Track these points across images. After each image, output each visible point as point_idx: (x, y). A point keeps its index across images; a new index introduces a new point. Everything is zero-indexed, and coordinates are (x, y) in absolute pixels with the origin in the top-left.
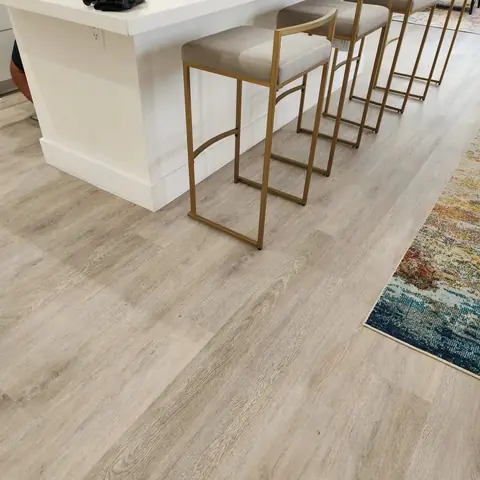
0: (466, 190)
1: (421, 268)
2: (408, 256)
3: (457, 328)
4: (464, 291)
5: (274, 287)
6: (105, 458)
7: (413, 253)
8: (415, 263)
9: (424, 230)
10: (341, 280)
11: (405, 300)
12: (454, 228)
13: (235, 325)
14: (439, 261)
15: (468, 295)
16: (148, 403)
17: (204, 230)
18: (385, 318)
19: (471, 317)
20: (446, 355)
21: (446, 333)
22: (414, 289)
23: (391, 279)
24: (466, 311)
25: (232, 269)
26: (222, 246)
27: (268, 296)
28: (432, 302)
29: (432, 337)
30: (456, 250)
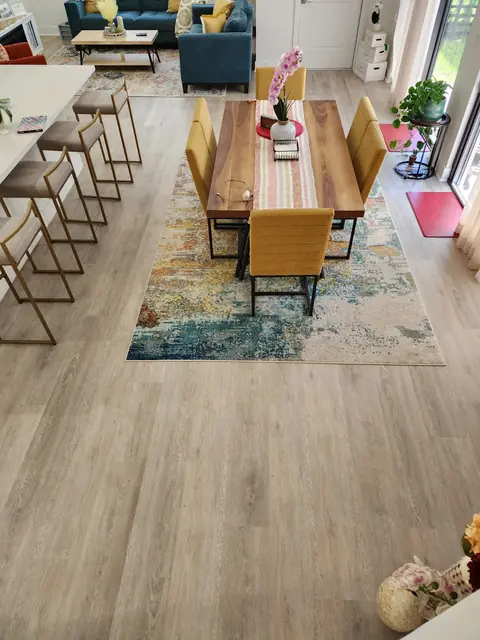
0: (168, 252)
1: (149, 316)
2: (142, 310)
3: (170, 341)
4: (172, 319)
5: (72, 363)
6: (13, 487)
7: (144, 308)
8: (146, 314)
9: (148, 290)
10: (108, 342)
11: (145, 338)
12: (164, 282)
13: (56, 396)
14: (158, 307)
15: (174, 321)
16: (24, 453)
17: (11, 348)
18: (136, 353)
19: (176, 332)
20: (166, 357)
21: (166, 346)
22: (147, 329)
23: (135, 329)
24: (173, 330)
25: (42, 364)
26: (29, 354)
27: (70, 370)
28: (157, 333)
29: (159, 351)
30: (167, 296)
